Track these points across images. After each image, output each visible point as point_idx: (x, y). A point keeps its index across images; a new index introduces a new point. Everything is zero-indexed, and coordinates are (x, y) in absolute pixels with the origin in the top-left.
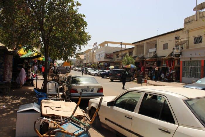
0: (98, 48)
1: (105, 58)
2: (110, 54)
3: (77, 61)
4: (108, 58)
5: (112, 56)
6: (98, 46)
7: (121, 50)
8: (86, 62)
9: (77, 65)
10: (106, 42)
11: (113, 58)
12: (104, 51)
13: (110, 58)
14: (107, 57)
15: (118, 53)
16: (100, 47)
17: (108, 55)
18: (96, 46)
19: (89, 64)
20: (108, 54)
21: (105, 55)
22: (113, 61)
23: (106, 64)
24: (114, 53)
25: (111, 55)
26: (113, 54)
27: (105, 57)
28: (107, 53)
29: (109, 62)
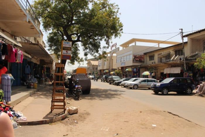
0: (119, 50)
1: (133, 62)
2: (140, 55)
3: (89, 68)
4: (138, 61)
5: (143, 58)
6: (119, 48)
7: (182, 42)
8: (101, 69)
9: (89, 72)
10: (134, 40)
11: (144, 61)
12: (131, 52)
13: (140, 61)
14: (136, 60)
15: (152, 54)
16: (123, 48)
17: (137, 58)
18: (116, 47)
19: (107, 71)
20: (138, 56)
21: (134, 57)
22: (144, 65)
23: (135, 70)
24: (145, 54)
25: (141, 57)
26: (143, 55)
27: (133, 60)
28: (136, 54)
29: (139, 67)
